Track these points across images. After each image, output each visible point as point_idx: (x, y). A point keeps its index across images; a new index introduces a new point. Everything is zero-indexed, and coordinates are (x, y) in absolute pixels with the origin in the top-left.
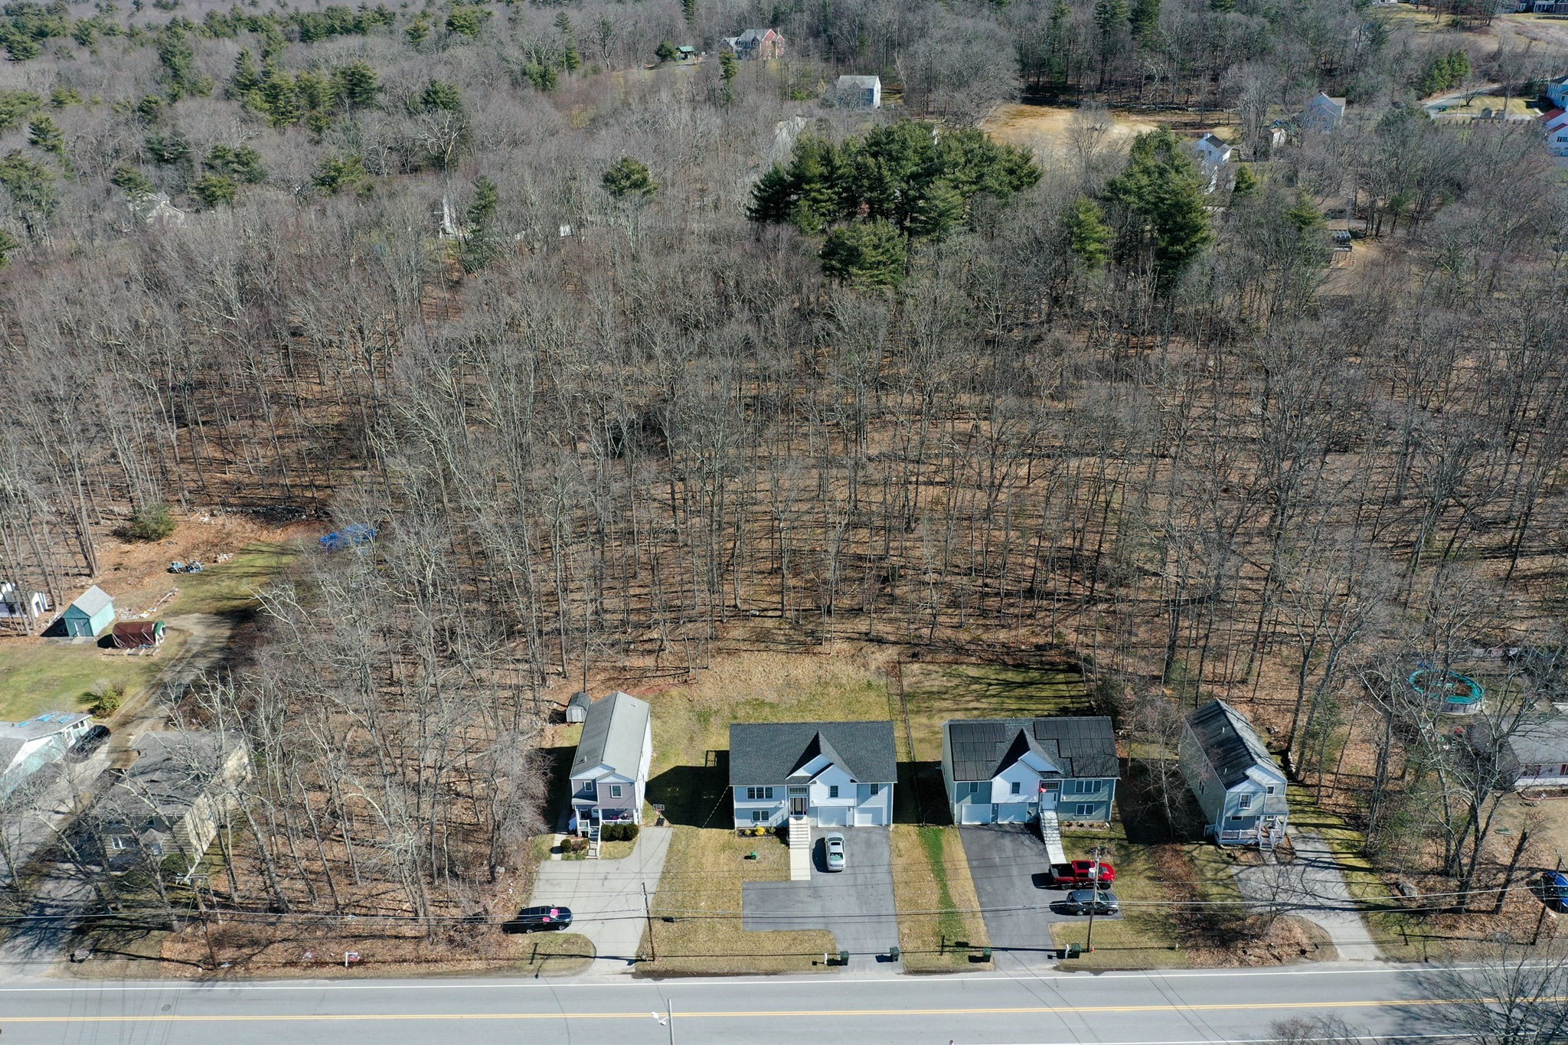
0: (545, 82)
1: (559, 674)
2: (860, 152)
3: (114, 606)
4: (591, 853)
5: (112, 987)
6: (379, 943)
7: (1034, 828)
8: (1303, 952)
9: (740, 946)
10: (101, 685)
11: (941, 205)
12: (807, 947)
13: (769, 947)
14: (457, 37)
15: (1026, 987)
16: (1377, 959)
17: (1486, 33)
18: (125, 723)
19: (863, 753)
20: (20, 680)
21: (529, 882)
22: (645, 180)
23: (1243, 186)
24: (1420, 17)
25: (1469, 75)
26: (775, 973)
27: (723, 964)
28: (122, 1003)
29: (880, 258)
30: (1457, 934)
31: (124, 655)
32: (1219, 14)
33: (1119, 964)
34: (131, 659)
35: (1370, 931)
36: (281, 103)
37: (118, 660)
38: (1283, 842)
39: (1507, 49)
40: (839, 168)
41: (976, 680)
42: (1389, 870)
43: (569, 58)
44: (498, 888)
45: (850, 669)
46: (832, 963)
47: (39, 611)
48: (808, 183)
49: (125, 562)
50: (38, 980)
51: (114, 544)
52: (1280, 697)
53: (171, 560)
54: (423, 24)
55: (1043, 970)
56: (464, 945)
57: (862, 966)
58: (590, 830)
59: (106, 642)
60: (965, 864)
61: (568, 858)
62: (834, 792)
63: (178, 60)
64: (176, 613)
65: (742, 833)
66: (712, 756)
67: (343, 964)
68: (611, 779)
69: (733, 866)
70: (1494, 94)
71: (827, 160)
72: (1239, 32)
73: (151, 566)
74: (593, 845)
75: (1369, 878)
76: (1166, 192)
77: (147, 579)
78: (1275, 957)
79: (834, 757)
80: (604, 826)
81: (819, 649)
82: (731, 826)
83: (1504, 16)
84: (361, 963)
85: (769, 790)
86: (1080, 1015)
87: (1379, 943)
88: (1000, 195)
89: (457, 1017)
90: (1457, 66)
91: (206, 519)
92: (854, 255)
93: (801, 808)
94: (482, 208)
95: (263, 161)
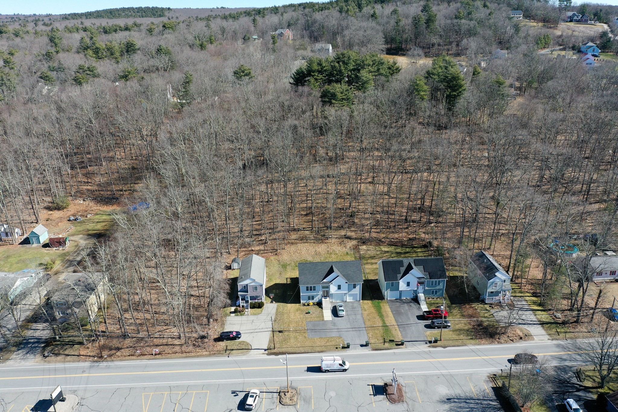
0: (202, 47)
1: (227, 252)
2: (332, 61)
3: (48, 233)
4: (246, 313)
5: (60, 365)
6: (166, 347)
7: (416, 300)
8: (521, 338)
9: (307, 344)
10: (46, 259)
11: (365, 79)
12: (333, 343)
13: (318, 343)
14: (167, 31)
15: (418, 353)
16: (549, 339)
17: (556, 29)
18: (56, 273)
19: (350, 272)
20: (12, 260)
21: (223, 324)
22: (250, 73)
23: (476, 73)
24: (532, 24)
25: (551, 43)
26: (322, 352)
27: (302, 350)
28: (65, 371)
29: (344, 97)
30: (577, 330)
31: (53, 250)
32: (458, 20)
33: (453, 344)
34: (56, 251)
35: (545, 330)
36: (100, 55)
37: (51, 252)
38: (510, 302)
39: (564, 34)
40: (324, 67)
41: (388, 252)
42: (550, 310)
43: (210, 39)
44: (211, 326)
45: (339, 248)
46: (343, 348)
47: (18, 235)
48: (313, 72)
49: (51, 218)
50: (31, 364)
51: (45, 211)
52: (503, 253)
53: (69, 217)
54: (153, 27)
55: (425, 348)
56: (200, 346)
57: (355, 349)
58: (245, 305)
59: (46, 246)
60: (390, 313)
61: (237, 315)
62: (339, 287)
63: (56, 41)
64: (73, 235)
65: (304, 305)
66: (289, 280)
67: (152, 354)
68: (253, 284)
69: (302, 316)
70: (560, 50)
71: (320, 64)
72: (467, 26)
73: (61, 219)
74: (247, 310)
75: (543, 313)
76: (449, 74)
77: (60, 224)
78: (511, 340)
79: (339, 274)
80: (251, 303)
81: (327, 241)
82: (300, 303)
83: (562, 23)
84: (159, 354)
85: (314, 287)
86: (439, 362)
87: (549, 335)
88: (386, 76)
89: (200, 370)
90: (547, 40)
91: (82, 202)
92: (334, 96)
93: (327, 295)
94: (187, 82)
95: (99, 70)
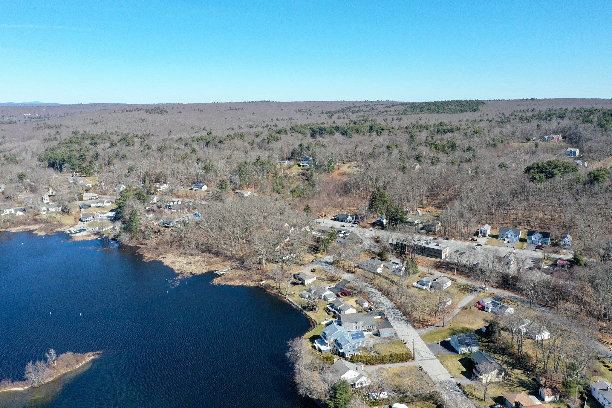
0: (494, 146)
14: (475, 135)
19: (516, 232)
22: (506, 166)
29: (540, 179)
43: (501, 140)
48: (534, 168)
60: (526, 244)
62: (511, 235)
63: (414, 137)
65: (500, 239)
68: (484, 229)
71: (538, 165)
79: (512, 231)
91: (430, 207)
92: (535, 179)
93: (507, 237)
94: (477, 168)
95: (441, 159)
